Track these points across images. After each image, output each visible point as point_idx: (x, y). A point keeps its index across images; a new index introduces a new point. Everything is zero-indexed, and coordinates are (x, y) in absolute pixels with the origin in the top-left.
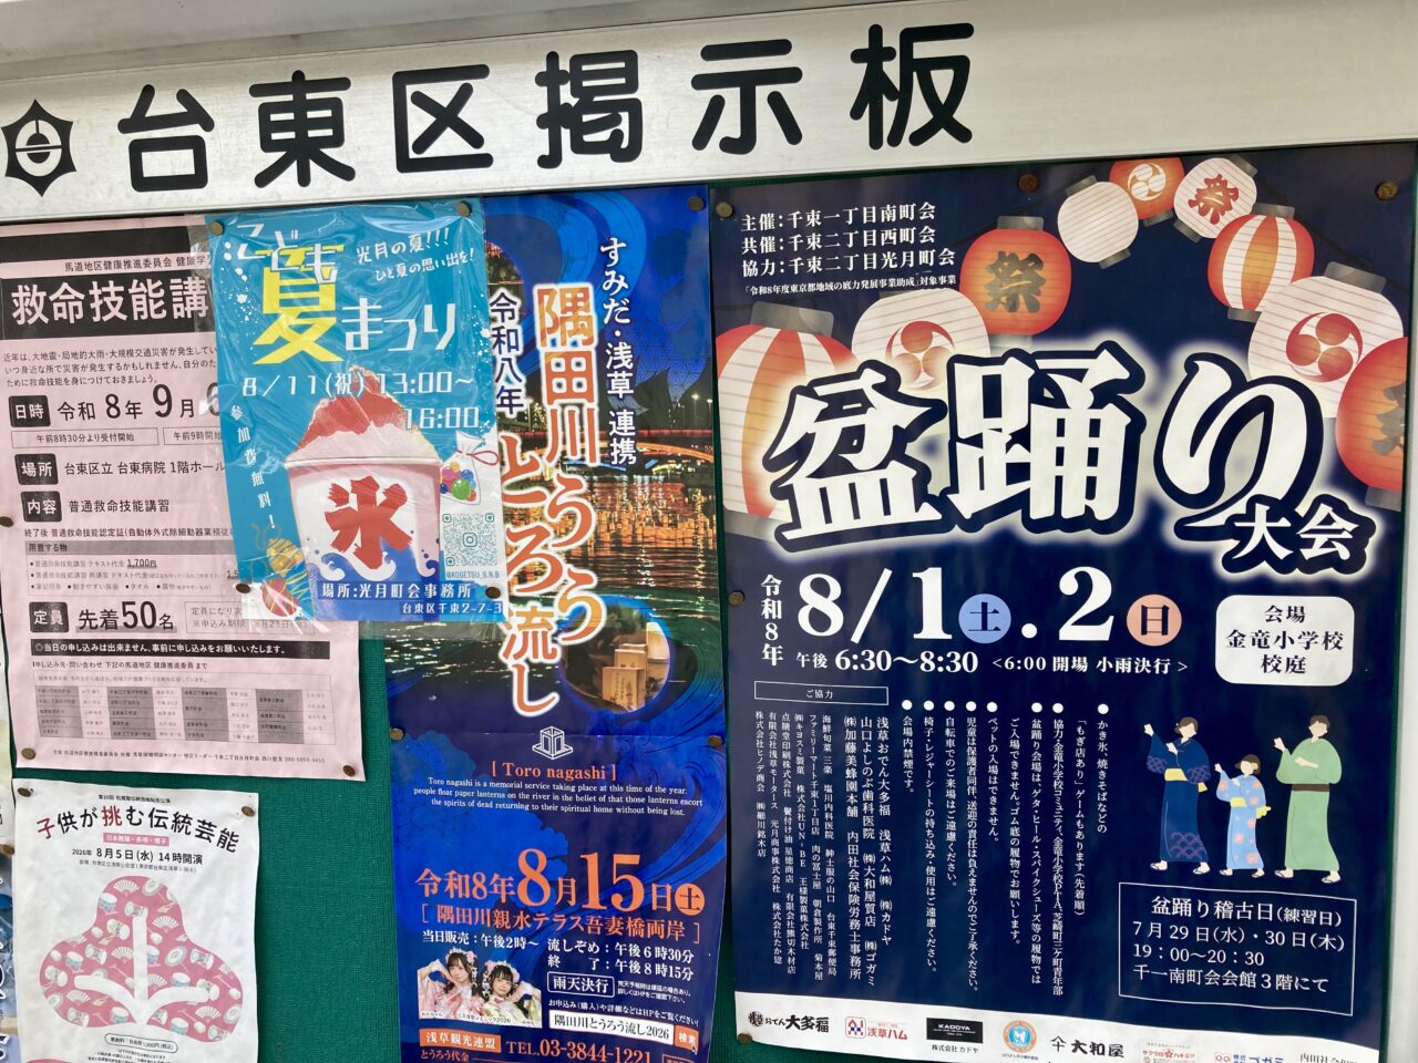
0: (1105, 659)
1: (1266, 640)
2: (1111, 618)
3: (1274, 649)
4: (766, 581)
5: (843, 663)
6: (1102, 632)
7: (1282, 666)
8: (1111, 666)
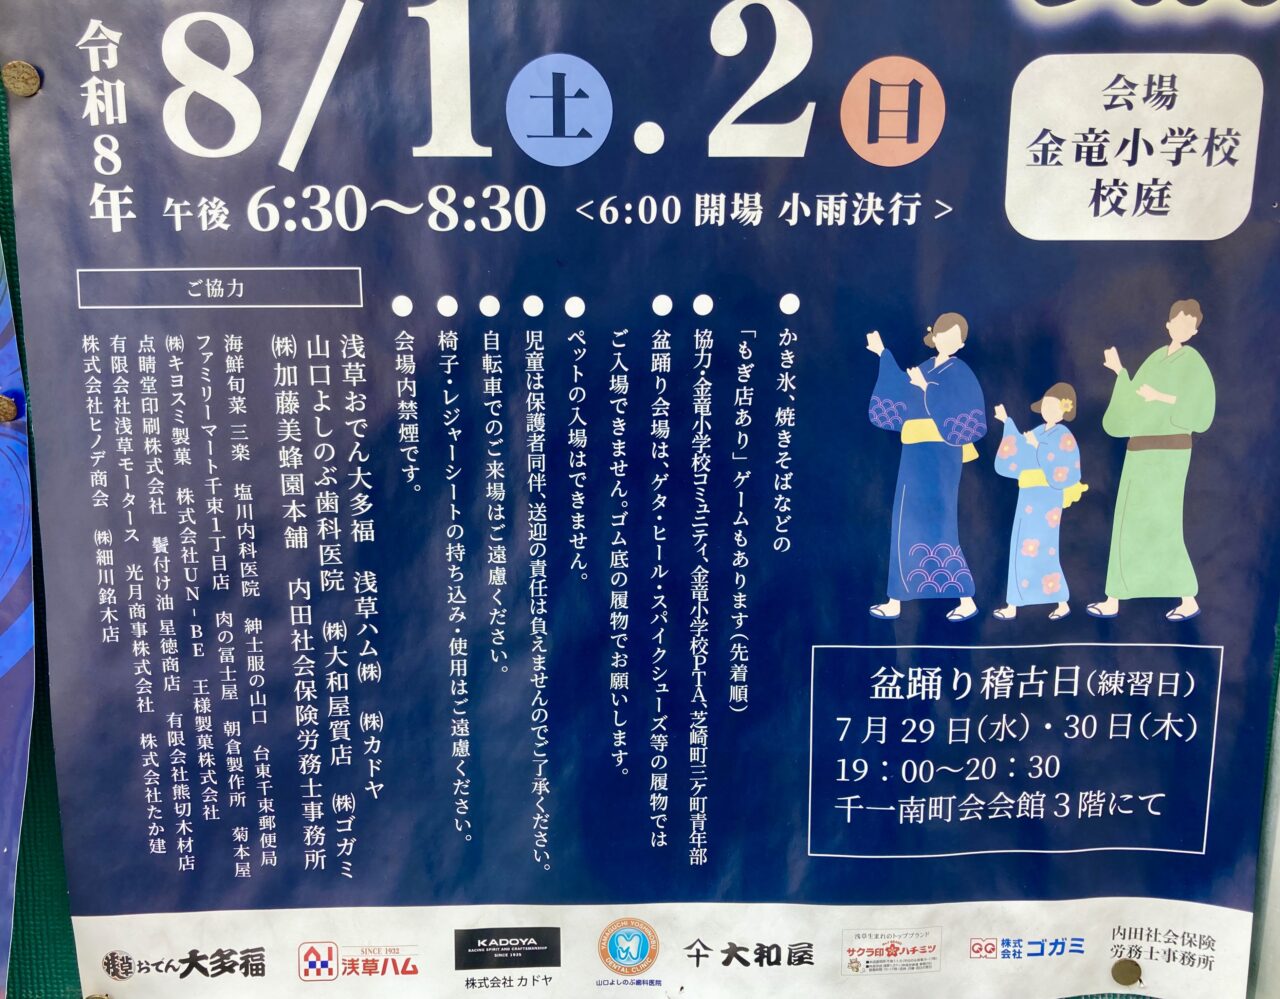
0: (796, 196)
1: (1101, 148)
2: (811, 107)
3: (1116, 167)
4: (88, 36)
5: (264, 217)
6: (789, 140)
7: (1128, 203)
8: (807, 212)
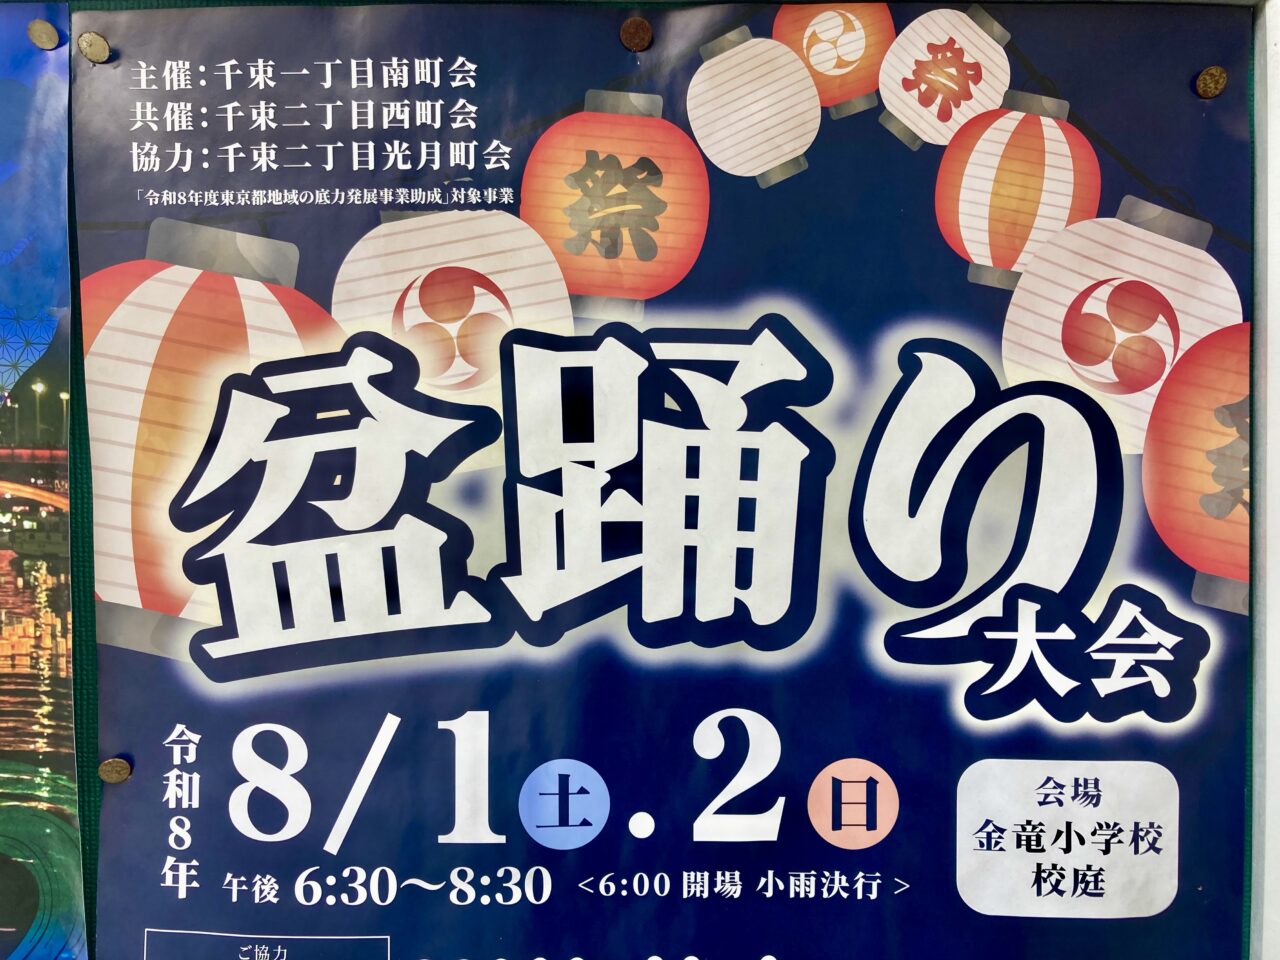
0: (771, 873)
1: (1039, 838)
2: (781, 801)
3: (1053, 855)
4: (173, 736)
5: (308, 893)
6: (764, 827)
7: (1067, 884)
8: (781, 886)
